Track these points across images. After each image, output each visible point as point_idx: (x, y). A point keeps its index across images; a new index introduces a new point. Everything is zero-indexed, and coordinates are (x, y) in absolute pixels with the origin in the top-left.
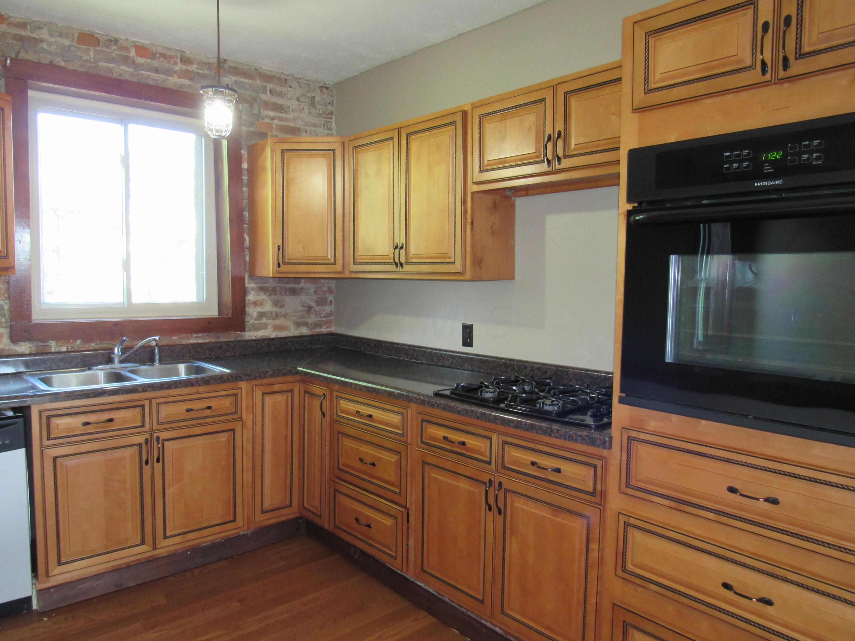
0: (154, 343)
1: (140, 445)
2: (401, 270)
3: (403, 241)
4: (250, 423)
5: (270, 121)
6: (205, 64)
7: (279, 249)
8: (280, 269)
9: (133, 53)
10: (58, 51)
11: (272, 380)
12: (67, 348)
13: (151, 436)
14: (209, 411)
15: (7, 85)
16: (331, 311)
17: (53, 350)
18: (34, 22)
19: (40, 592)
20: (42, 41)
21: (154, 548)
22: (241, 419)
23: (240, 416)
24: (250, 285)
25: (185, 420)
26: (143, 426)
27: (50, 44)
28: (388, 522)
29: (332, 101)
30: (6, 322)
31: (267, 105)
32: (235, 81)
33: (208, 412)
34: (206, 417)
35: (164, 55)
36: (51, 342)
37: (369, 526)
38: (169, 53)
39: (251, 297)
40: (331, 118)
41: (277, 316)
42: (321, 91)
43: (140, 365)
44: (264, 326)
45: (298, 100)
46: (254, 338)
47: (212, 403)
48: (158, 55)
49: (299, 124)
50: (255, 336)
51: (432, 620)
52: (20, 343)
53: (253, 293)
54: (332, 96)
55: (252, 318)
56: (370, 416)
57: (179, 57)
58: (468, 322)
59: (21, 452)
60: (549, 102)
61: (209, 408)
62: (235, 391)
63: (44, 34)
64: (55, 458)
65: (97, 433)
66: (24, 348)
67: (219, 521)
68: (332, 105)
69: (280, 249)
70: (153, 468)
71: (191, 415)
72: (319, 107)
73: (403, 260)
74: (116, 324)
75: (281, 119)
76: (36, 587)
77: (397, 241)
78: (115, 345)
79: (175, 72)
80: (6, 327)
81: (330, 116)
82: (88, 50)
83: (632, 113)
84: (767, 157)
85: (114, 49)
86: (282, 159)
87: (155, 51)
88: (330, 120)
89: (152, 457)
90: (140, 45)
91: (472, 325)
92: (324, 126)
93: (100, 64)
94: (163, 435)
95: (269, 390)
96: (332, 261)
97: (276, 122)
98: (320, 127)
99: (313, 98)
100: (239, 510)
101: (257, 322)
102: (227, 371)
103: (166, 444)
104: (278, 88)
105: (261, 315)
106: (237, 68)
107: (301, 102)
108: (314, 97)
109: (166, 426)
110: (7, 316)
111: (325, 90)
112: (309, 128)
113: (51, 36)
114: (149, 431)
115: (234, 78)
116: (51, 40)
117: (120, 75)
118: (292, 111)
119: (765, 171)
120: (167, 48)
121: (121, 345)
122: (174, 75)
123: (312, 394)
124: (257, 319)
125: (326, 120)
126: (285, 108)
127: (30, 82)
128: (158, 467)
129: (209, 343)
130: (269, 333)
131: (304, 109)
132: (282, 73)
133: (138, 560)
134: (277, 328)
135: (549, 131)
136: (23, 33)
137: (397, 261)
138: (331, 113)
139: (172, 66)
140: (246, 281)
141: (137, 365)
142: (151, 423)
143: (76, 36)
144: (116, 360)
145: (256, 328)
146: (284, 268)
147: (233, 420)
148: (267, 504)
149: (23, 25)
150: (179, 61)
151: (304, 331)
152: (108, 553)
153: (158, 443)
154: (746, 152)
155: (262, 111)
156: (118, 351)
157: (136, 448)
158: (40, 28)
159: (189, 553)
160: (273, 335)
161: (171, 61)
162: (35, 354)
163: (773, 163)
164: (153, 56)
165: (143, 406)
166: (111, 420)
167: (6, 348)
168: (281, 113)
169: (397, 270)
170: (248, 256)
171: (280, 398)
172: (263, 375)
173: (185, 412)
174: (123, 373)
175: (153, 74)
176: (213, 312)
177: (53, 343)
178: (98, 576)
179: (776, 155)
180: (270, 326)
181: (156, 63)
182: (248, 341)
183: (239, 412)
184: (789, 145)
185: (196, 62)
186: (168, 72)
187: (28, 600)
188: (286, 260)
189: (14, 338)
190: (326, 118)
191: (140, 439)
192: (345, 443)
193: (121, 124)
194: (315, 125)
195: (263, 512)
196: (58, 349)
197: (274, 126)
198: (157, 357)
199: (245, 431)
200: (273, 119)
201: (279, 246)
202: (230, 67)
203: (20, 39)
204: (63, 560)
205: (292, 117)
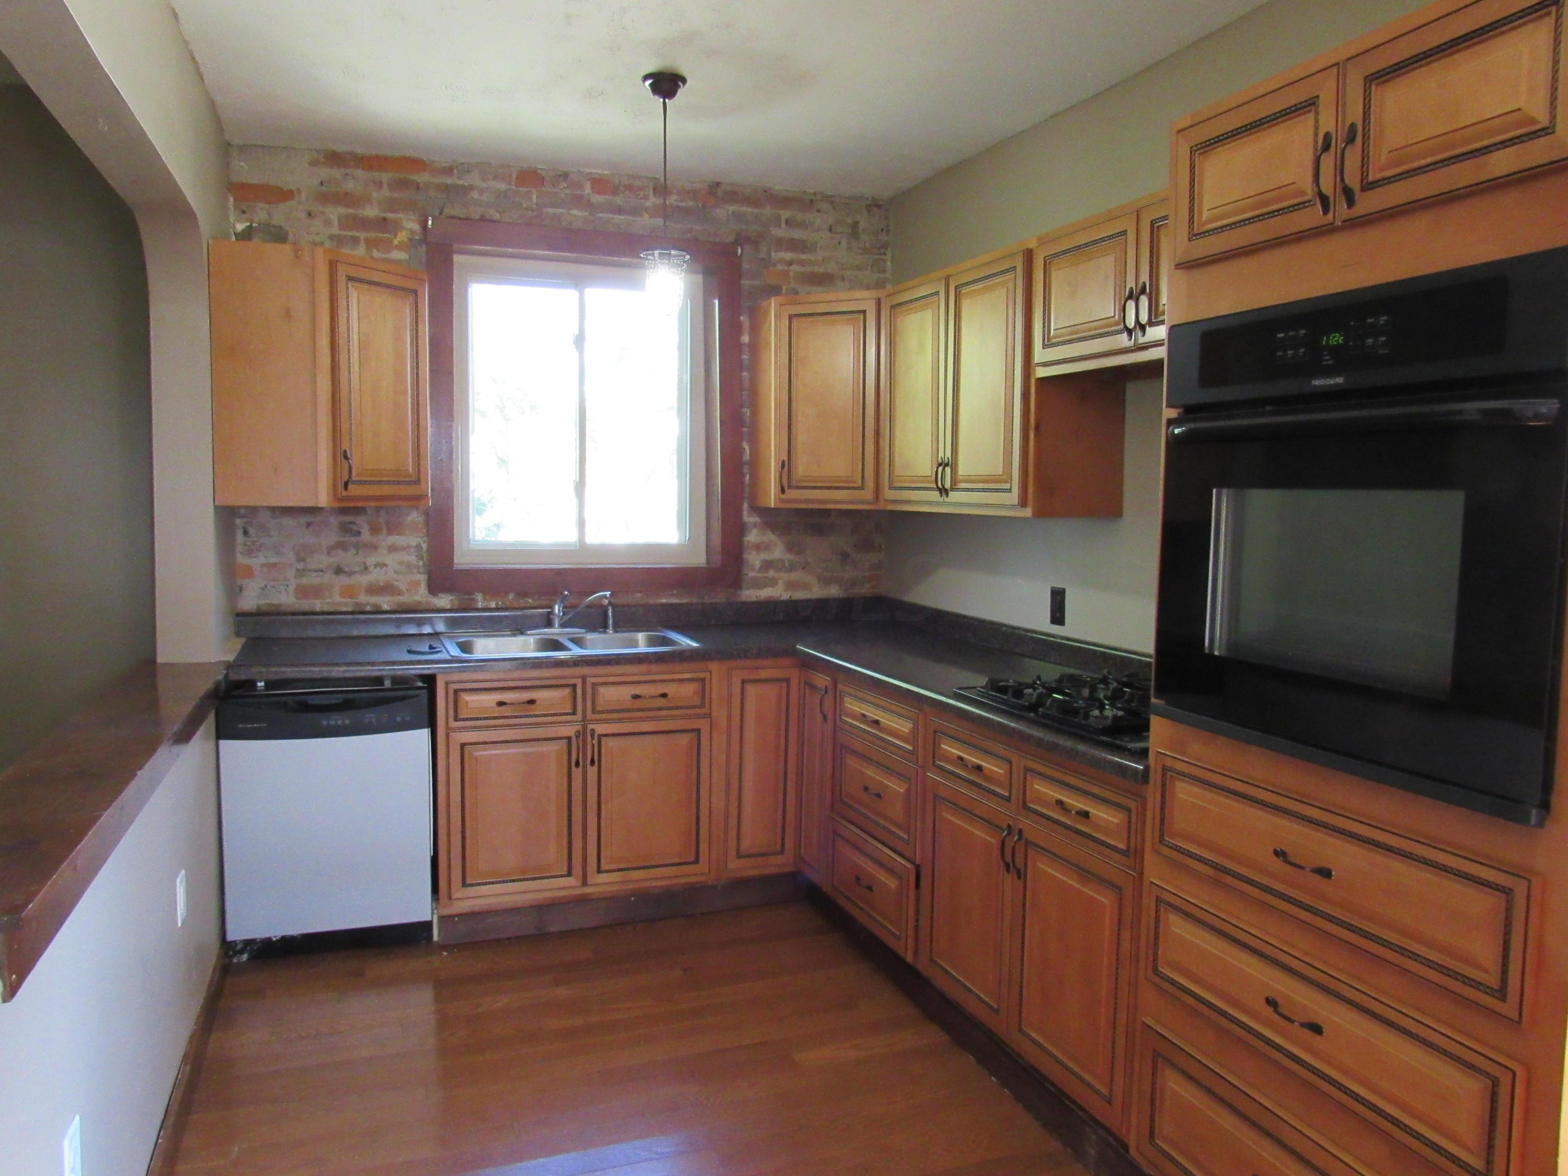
0: (606, 602)
1: (569, 739)
2: (946, 499)
3: (949, 454)
4: (723, 723)
5: (786, 268)
6: (688, 192)
7: (783, 466)
8: (783, 497)
9: (588, 189)
10: (492, 200)
11: (759, 662)
12: (497, 604)
13: (585, 727)
14: (662, 700)
15: (427, 253)
16: (880, 561)
17: (480, 605)
18: (463, 164)
19: (442, 918)
20: (471, 188)
21: (585, 883)
22: (709, 715)
23: (708, 712)
24: (749, 518)
25: (629, 711)
26: (574, 713)
27: (481, 192)
28: (892, 883)
29: (888, 226)
30: (424, 565)
31: (780, 244)
32: (733, 212)
33: (662, 702)
34: (660, 709)
35: (630, 188)
36: (477, 594)
37: (870, 888)
38: (638, 183)
39: (752, 537)
40: (885, 254)
41: (791, 568)
42: (869, 211)
43: (587, 632)
44: (773, 583)
45: (830, 230)
46: (755, 599)
47: (668, 689)
48: (622, 189)
49: (831, 267)
50: (757, 597)
51: (943, 1037)
52: (440, 595)
53: (755, 531)
54: (886, 218)
55: (752, 569)
56: (877, 722)
57: (651, 185)
58: (1059, 585)
59: (425, 733)
60: (1131, 237)
61: (664, 695)
62: (702, 675)
63: (474, 179)
64: (463, 746)
65: (515, 717)
66: (444, 601)
67: (676, 860)
68: (888, 233)
69: (787, 466)
70: (585, 773)
71: (639, 703)
72: (864, 237)
73: (948, 485)
74: (559, 573)
75: (802, 263)
76: (438, 913)
77: (941, 454)
78: (555, 603)
79: (646, 209)
80: (422, 573)
81: (882, 251)
82: (530, 192)
83: (1175, 269)
84: (1328, 341)
85: (564, 188)
86: (790, 328)
87: (617, 182)
88: (883, 257)
89: (585, 755)
90: (596, 176)
91: (1064, 590)
92: (872, 267)
93: (544, 210)
94: (601, 729)
95: (755, 676)
96: (860, 484)
97: (793, 267)
98: (867, 270)
99: (855, 226)
100: (704, 847)
101: (760, 575)
102: (695, 645)
103: (604, 740)
104: (800, 216)
105: (767, 565)
106: (735, 193)
107: (836, 233)
108: (858, 223)
109: (603, 716)
110: (425, 558)
111: (875, 210)
112: (848, 273)
113: (484, 180)
114: (581, 721)
115: (732, 208)
116: (484, 185)
117: (571, 223)
118: (821, 248)
119: (1324, 363)
120: (633, 177)
121: (562, 601)
122: (644, 213)
123: (813, 687)
124: (759, 571)
125: (876, 257)
126: (809, 245)
127: (456, 246)
128: (592, 771)
129: (687, 604)
130: (777, 592)
131: (840, 243)
132: (805, 192)
133: (565, 897)
134: (791, 585)
135: (1131, 283)
136: (449, 181)
137: (940, 486)
138: (885, 246)
139: (642, 201)
140: (745, 513)
141: (583, 631)
142: (584, 712)
143: (514, 176)
144: (556, 623)
145: (758, 584)
146: (791, 494)
147: (699, 716)
148: (746, 844)
149: (449, 171)
150: (651, 192)
151: (834, 591)
152: (524, 880)
153: (593, 739)
154: (1302, 332)
155: (773, 254)
156: (559, 610)
157: (565, 742)
158: (469, 171)
159: (633, 899)
160: (785, 596)
161: (639, 195)
162: (456, 611)
163: (1335, 350)
164: (615, 191)
165: (574, 686)
166: (532, 702)
167: (423, 600)
168: (803, 253)
169: (941, 500)
170: (748, 476)
171: (770, 691)
172: (744, 654)
173: (630, 698)
174: (561, 640)
175: (615, 216)
176: (699, 559)
177: (479, 597)
178: (514, 911)
179: (1336, 339)
180: (780, 582)
181: (619, 200)
182: (745, 603)
183: (707, 705)
184: (1352, 323)
185: (675, 191)
186: (635, 211)
187: (427, 925)
188: (794, 483)
189: (434, 589)
190: (877, 254)
191: (569, 731)
192: (849, 762)
193: (576, 289)
194: (858, 268)
195: (739, 856)
196: (485, 604)
197: (791, 274)
198: (611, 622)
199: (715, 734)
200: (790, 264)
201: (783, 462)
202: (725, 193)
203: (446, 189)
204: (469, 881)
205: (821, 258)
